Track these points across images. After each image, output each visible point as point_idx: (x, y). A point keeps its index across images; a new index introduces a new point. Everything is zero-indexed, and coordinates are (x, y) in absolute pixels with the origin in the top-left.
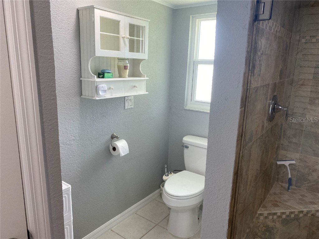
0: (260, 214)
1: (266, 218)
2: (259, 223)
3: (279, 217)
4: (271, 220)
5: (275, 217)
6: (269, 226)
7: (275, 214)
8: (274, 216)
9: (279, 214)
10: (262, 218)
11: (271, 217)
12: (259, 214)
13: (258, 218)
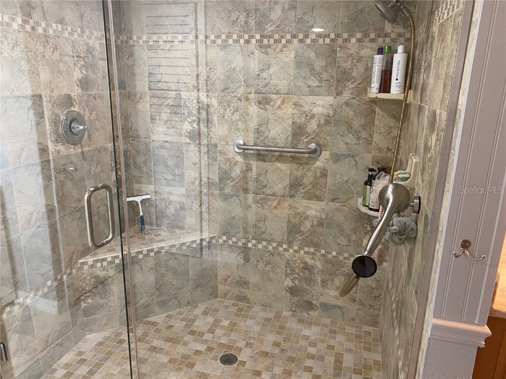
0: (83, 263)
1: (92, 266)
2: (83, 274)
3: (111, 263)
4: (101, 268)
5: (105, 264)
6: (99, 276)
7: (103, 260)
8: (103, 263)
9: (109, 259)
10: (86, 267)
11: (99, 265)
12: (80, 263)
13: (80, 269)
